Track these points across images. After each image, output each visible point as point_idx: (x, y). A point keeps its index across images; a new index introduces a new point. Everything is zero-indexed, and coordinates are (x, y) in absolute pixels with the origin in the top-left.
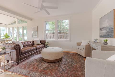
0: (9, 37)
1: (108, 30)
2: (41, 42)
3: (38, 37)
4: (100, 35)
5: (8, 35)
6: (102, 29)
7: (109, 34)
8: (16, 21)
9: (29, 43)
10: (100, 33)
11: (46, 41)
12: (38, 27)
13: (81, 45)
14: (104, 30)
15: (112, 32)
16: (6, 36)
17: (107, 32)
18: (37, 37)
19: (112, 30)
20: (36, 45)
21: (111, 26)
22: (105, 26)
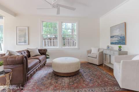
1: (120, 38)
4: (111, 42)
6: (113, 37)
7: (121, 41)
10: (111, 41)
12: (28, 28)
13: (91, 53)
14: (115, 38)
15: (124, 40)
17: (118, 40)
19: (123, 38)
21: (123, 35)
22: (117, 35)
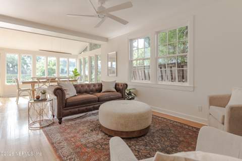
0: (79, 75)
2: (116, 86)
3: (117, 76)
5: (78, 71)
8: (87, 47)
9: (92, 87)
11: (127, 85)
12: (117, 53)
16: (76, 74)
18: (115, 74)
20: (104, 92)
